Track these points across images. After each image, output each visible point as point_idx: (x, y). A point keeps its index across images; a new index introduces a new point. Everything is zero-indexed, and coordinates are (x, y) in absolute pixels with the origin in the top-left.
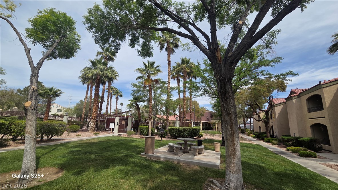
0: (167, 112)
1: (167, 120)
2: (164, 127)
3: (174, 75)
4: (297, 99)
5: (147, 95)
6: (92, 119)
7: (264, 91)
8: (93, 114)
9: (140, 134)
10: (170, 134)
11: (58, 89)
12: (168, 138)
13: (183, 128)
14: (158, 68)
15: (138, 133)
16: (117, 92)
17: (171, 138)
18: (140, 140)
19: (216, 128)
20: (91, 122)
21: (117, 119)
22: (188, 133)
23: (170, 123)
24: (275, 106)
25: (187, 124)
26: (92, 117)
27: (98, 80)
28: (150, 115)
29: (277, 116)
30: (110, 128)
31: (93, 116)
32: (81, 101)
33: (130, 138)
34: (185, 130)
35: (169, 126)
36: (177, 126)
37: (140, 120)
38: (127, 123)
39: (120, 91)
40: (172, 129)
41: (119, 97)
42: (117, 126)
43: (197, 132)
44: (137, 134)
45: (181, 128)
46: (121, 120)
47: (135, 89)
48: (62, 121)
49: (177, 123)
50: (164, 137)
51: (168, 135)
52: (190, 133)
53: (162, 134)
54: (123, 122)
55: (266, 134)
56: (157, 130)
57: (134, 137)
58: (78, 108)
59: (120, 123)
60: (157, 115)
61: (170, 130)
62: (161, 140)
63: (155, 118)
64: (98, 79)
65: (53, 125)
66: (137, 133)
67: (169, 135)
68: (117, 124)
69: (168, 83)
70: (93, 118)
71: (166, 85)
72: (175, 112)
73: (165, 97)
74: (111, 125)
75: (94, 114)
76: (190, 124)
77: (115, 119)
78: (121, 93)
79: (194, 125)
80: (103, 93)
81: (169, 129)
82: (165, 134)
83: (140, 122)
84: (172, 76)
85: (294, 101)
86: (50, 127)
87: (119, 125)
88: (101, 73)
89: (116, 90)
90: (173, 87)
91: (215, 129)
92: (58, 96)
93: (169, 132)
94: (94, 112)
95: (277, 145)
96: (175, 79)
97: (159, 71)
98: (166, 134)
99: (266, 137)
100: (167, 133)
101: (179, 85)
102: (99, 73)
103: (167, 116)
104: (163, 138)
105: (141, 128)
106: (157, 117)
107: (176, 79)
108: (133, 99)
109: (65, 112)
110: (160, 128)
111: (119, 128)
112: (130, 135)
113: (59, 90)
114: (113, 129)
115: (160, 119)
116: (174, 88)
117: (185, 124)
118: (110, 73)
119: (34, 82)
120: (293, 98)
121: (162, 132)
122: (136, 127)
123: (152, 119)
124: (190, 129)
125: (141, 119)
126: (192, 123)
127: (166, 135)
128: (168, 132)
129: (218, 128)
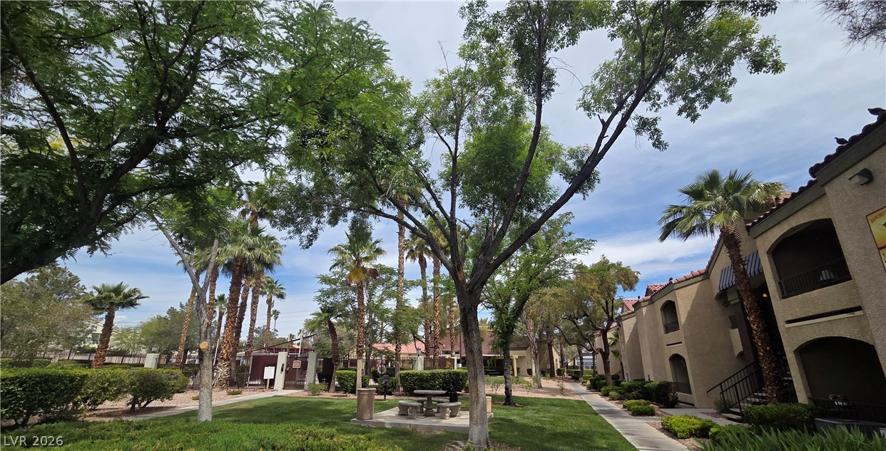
0: (396, 338)
1: (397, 354)
2: (391, 372)
3: (412, 251)
4: (649, 306)
5: (353, 301)
6: (222, 358)
7: (593, 290)
8: (225, 348)
9: (337, 390)
10: (403, 386)
11: (135, 289)
12: (400, 395)
13: (431, 371)
14: (377, 246)
15: (332, 389)
16: (272, 288)
17: (406, 395)
18: (338, 401)
19: (513, 370)
20: (220, 367)
21: (282, 357)
22: (440, 383)
23: (404, 361)
24: (623, 318)
25: (443, 363)
26: (223, 354)
27: (238, 268)
28: (360, 347)
29: (627, 339)
30: (265, 378)
31: (224, 352)
32: (172, 311)
33: (316, 398)
34: (433, 376)
35: (401, 369)
36: (419, 368)
37: (336, 358)
38: (304, 366)
39: (278, 284)
40: (408, 374)
41: (274, 298)
42: (281, 373)
43: (461, 380)
44: (328, 391)
45: (426, 371)
46: (290, 360)
47: (326, 287)
48: (143, 365)
49: (419, 363)
50: (390, 394)
51: (399, 391)
52: (445, 383)
53: (385, 387)
54: (297, 365)
55: (604, 379)
56: (376, 381)
57: (325, 397)
58: (163, 329)
59: (288, 366)
60: (375, 345)
61: (403, 378)
62: (385, 399)
63: (370, 352)
64: (237, 266)
65: (161, 378)
66: (329, 388)
67: (401, 389)
68: (282, 370)
69: (399, 273)
70: (225, 357)
71: (395, 278)
72: (416, 333)
73: (391, 304)
74: (269, 373)
75: (227, 347)
76: (449, 363)
77: (277, 356)
78: (282, 288)
79: (460, 365)
80: (244, 296)
81: (400, 376)
82: (392, 387)
83: (336, 361)
84: (408, 251)
85: (644, 310)
86: (154, 381)
87: (286, 372)
88: (248, 253)
89: (269, 282)
90: (410, 281)
91: (511, 372)
92: (132, 304)
93: (401, 381)
94: (228, 342)
95: (618, 399)
96: (415, 259)
97: (379, 251)
98: (394, 386)
99: (606, 384)
100: (396, 384)
101: (423, 272)
102: (245, 254)
103: (397, 347)
104: (388, 397)
105: (341, 374)
106: (375, 349)
107: (418, 259)
108: (320, 311)
109: (118, 339)
110: (382, 375)
111: (287, 379)
112: (314, 391)
113: (135, 291)
114: (272, 382)
115: (381, 352)
116: (413, 284)
117: (437, 364)
118: (268, 253)
119: (204, 312)
120: (643, 304)
121: (386, 383)
122: (325, 375)
123: (365, 354)
124: (444, 374)
125: (338, 356)
126: (454, 359)
127: (395, 388)
128: (399, 384)
129: (518, 369)
